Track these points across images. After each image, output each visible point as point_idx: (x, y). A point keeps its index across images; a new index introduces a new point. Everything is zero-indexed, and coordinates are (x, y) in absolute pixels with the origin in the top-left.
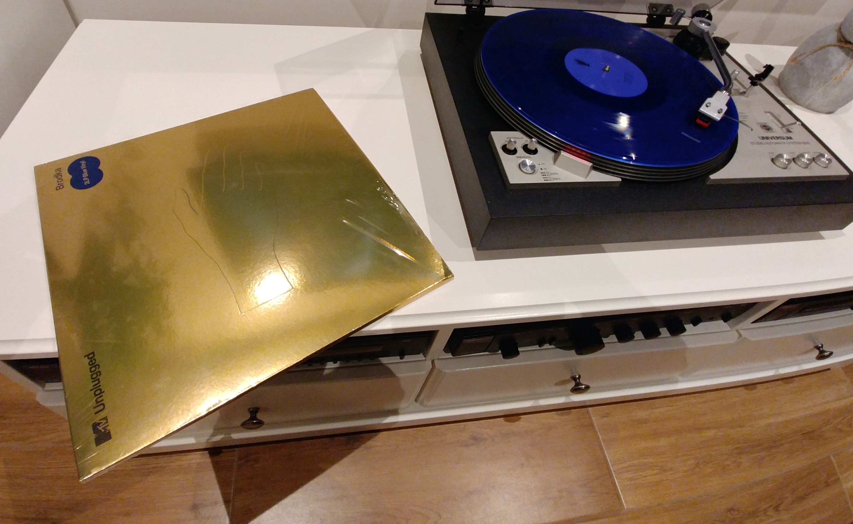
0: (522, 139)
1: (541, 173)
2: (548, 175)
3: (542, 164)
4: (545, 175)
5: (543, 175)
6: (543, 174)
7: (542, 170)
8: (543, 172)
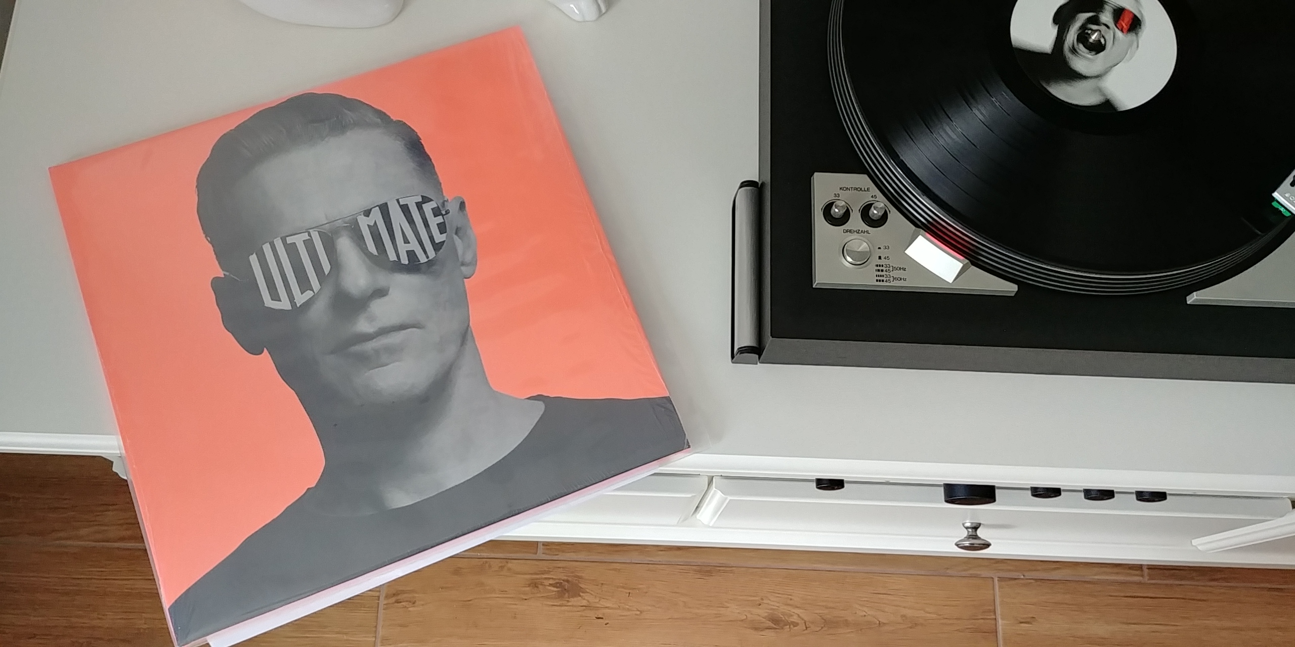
0: (867, 192)
1: (877, 266)
2: (886, 271)
3: (887, 248)
4: (882, 271)
5: (879, 270)
6: (879, 268)
7: (880, 260)
8: (881, 264)
